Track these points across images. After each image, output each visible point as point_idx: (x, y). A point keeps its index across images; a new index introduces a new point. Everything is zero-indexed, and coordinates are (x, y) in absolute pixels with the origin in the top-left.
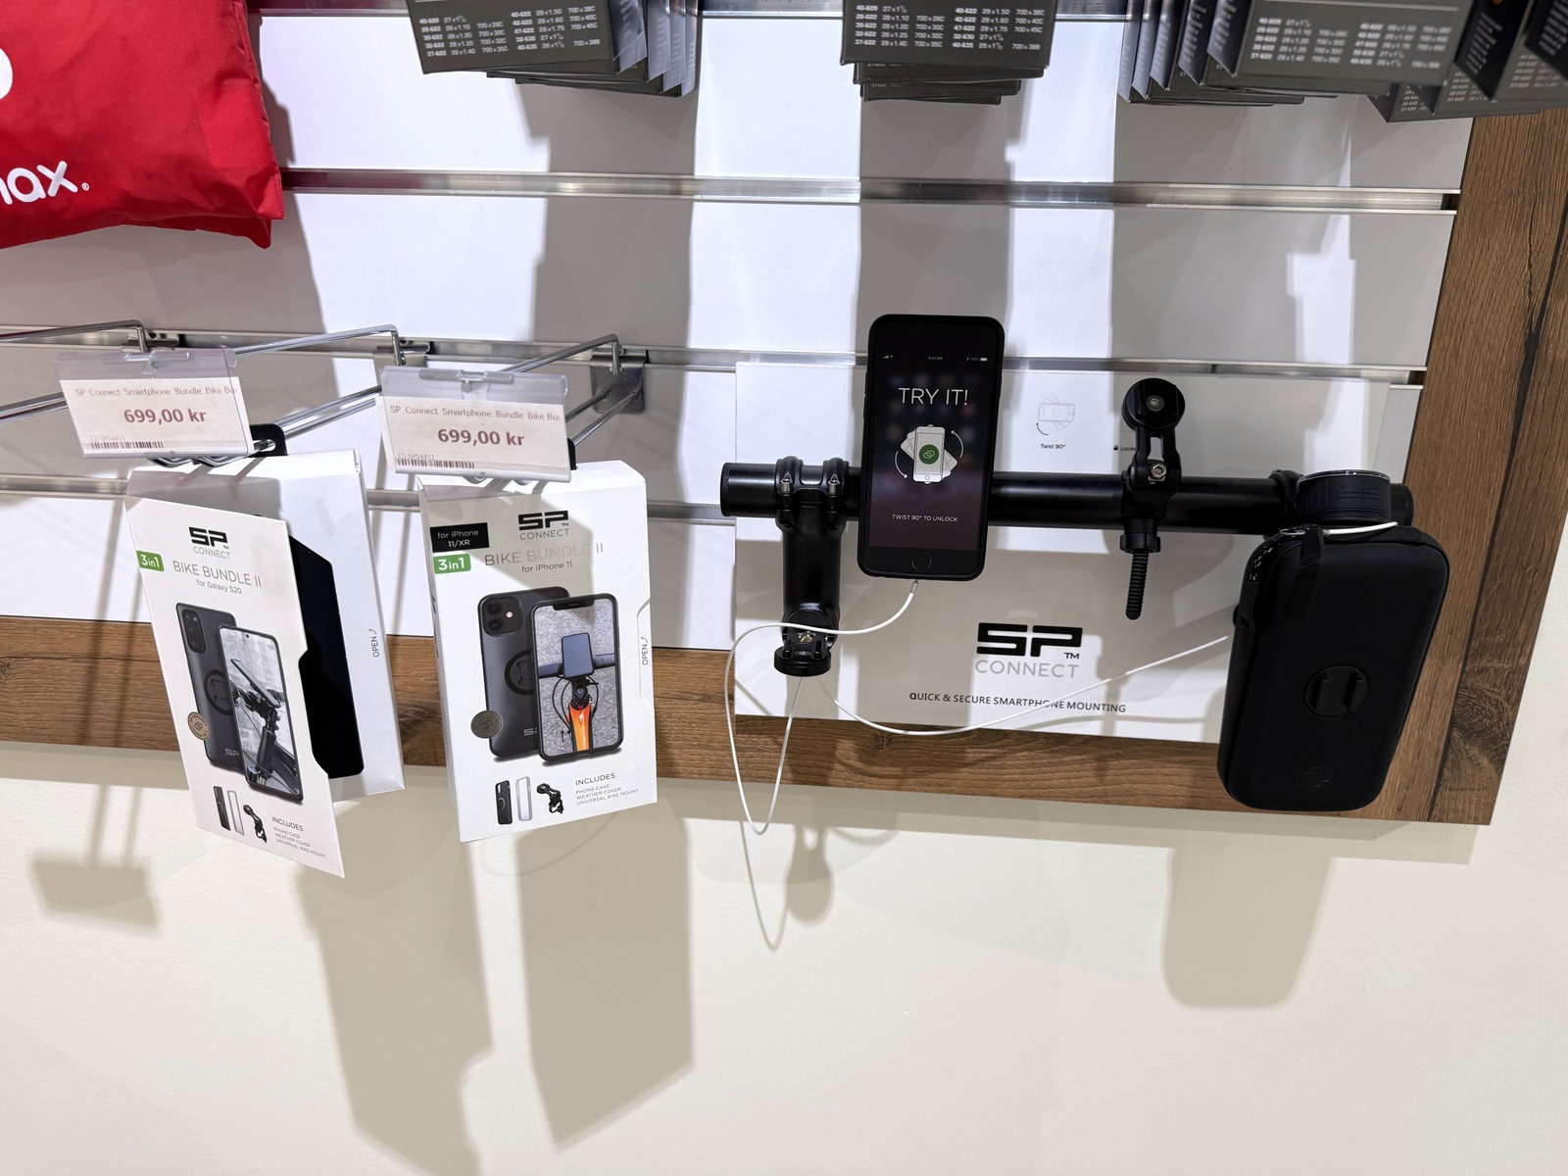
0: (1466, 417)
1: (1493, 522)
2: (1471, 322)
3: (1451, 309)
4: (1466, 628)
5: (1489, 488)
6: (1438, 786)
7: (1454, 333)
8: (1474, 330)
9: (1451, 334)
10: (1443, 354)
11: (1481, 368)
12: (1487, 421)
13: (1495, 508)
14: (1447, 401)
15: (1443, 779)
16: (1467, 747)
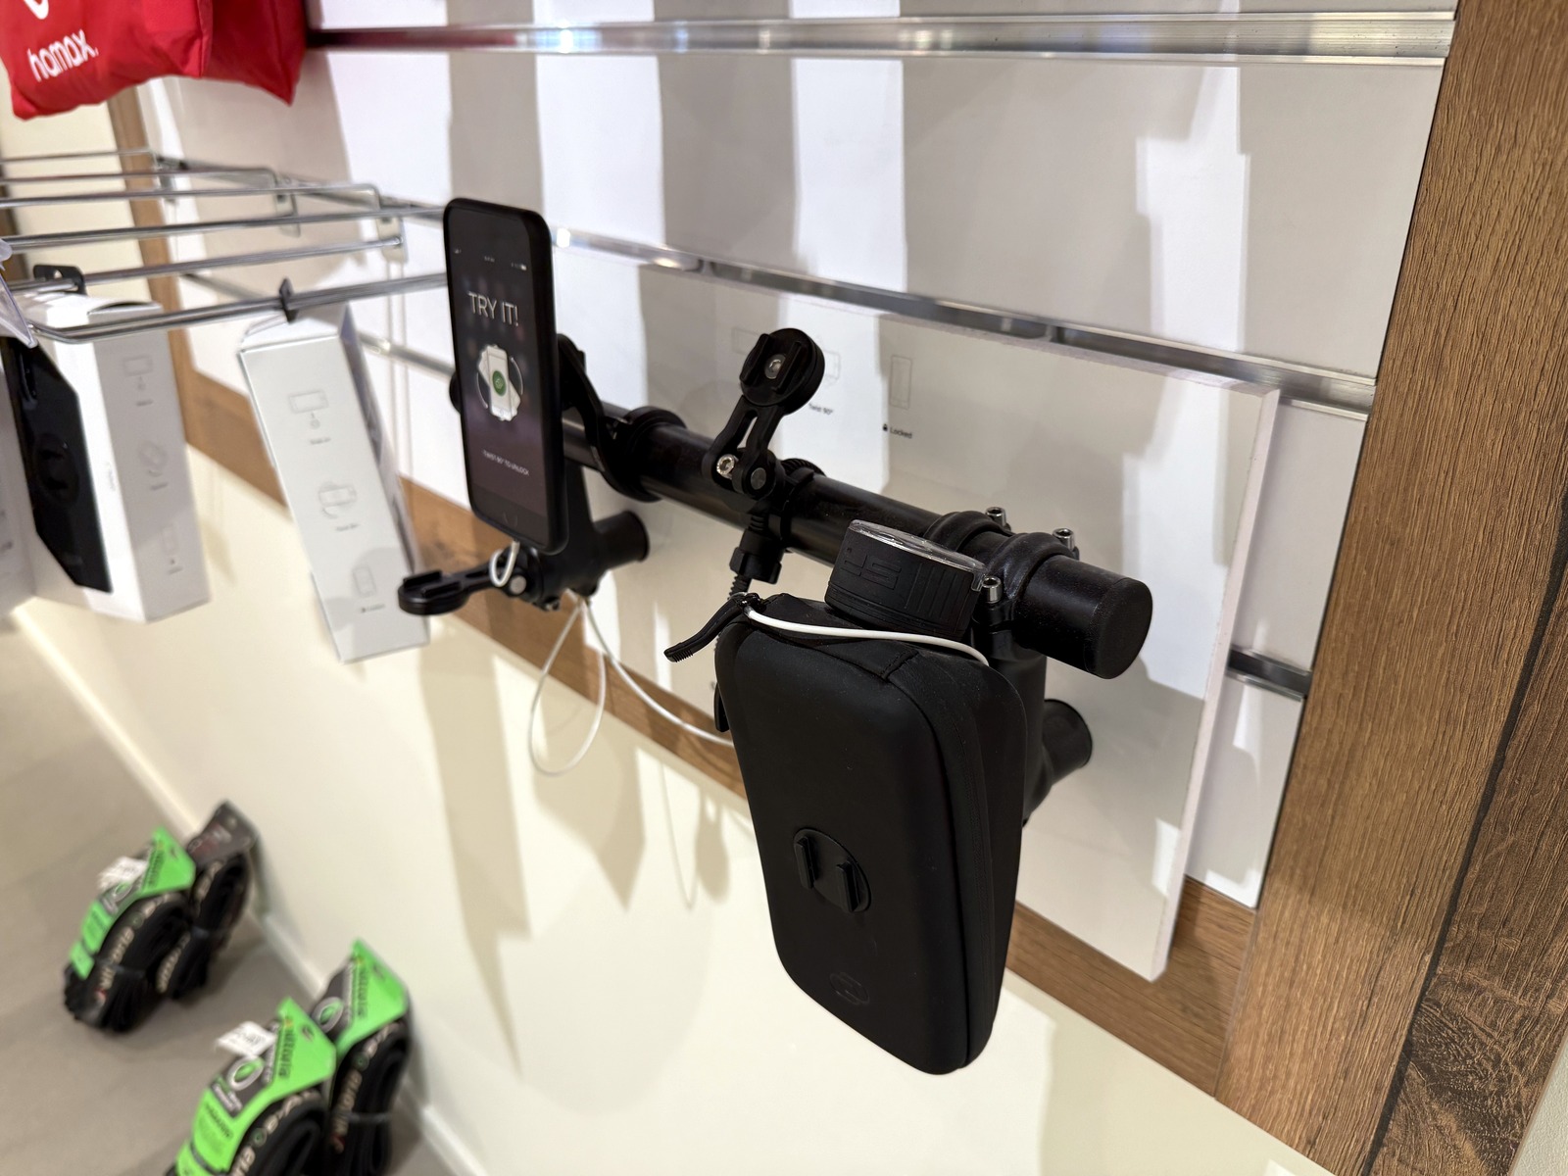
0: (1455, 495)
1: (1503, 718)
2: (1471, 300)
3: (1429, 268)
4: (1441, 896)
5: (1499, 648)
6: (1378, 1143)
7: (1435, 317)
8: (1477, 318)
9: (1428, 320)
10: (1409, 360)
11: (1489, 399)
12: (1499, 513)
13: (1509, 693)
14: (1416, 453)
15: (1387, 1135)
16: (1435, 1106)
